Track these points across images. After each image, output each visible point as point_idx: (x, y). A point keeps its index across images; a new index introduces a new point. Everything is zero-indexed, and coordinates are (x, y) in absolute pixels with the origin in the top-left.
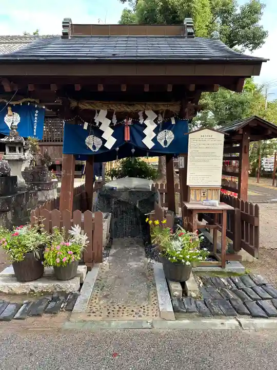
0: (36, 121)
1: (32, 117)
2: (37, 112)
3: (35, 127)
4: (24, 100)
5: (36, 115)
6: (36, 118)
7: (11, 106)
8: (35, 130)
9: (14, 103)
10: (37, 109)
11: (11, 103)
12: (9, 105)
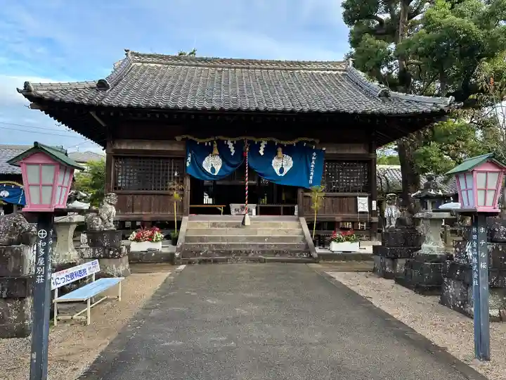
0: (312, 166)
1: (309, 162)
2: (314, 154)
3: (312, 173)
4: (300, 139)
5: (313, 158)
6: (313, 162)
7: (282, 146)
8: (311, 177)
9: (285, 143)
10: (315, 151)
11: (282, 142)
12: (280, 145)
